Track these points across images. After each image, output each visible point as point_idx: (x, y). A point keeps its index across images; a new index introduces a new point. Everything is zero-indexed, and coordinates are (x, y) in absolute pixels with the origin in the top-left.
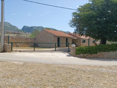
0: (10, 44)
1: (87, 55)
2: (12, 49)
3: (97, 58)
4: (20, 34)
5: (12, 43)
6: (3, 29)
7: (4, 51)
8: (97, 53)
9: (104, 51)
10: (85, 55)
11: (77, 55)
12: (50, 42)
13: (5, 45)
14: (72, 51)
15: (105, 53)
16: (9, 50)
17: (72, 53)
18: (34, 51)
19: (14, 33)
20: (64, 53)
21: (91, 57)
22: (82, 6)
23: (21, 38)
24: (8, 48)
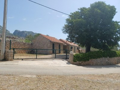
0: (12, 51)
1: (82, 62)
2: (14, 56)
3: (89, 65)
4: (15, 38)
5: (14, 49)
6: (5, 31)
7: (5, 59)
8: (89, 61)
9: (94, 58)
10: (81, 62)
11: (75, 63)
12: (46, 48)
13: (6, 52)
14: (71, 59)
15: (94, 59)
16: (11, 58)
17: (70, 61)
18: (36, 58)
19: (9, 37)
20: (63, 61)
21: (85, 64)
22: (72, 14)
23: (19, 43)
24: (10, 56)
